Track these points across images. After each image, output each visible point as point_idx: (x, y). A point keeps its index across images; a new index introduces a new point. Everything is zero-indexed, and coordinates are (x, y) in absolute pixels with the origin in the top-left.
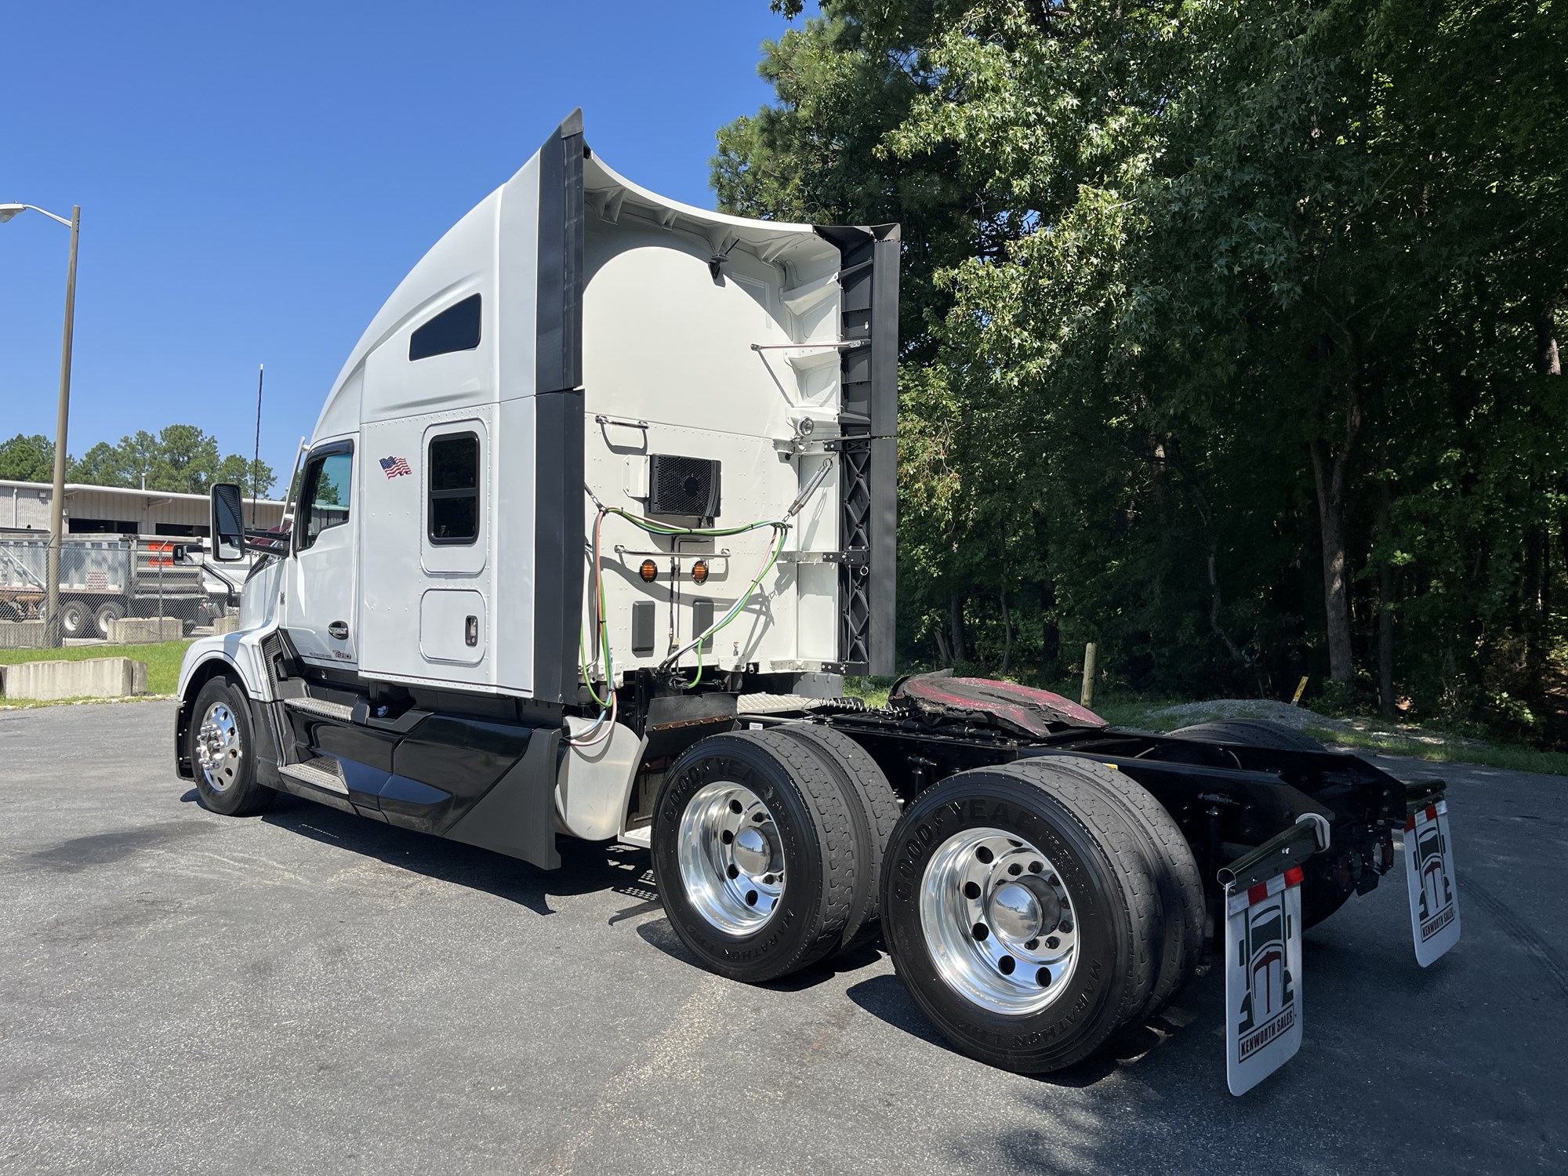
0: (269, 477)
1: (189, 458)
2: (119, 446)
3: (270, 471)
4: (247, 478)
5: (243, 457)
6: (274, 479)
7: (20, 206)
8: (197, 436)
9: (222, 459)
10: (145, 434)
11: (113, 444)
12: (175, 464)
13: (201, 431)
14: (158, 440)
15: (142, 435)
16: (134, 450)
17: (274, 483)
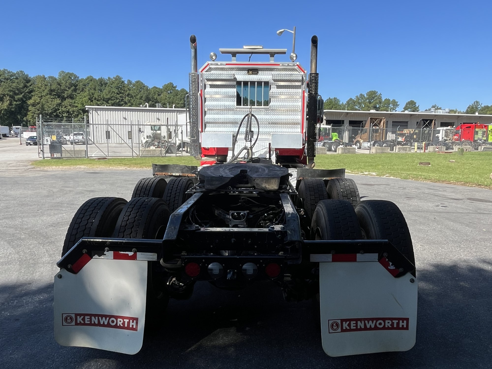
0: (397, 104)
1: (374, 101)
2: (355, 99)
3: (397, 102)
4: (391, 105)
5: (389, 99)
6: (398, 105)
7: (283, 30)
8: (376, 94)
9: (383, 100)
10: (362, 94)
11: (354, 98)
12: (370, 103)
13: (377, 92)
14: (365, 96)
15: (361, 95)
16: (359, 100)
17: (398, 106)
